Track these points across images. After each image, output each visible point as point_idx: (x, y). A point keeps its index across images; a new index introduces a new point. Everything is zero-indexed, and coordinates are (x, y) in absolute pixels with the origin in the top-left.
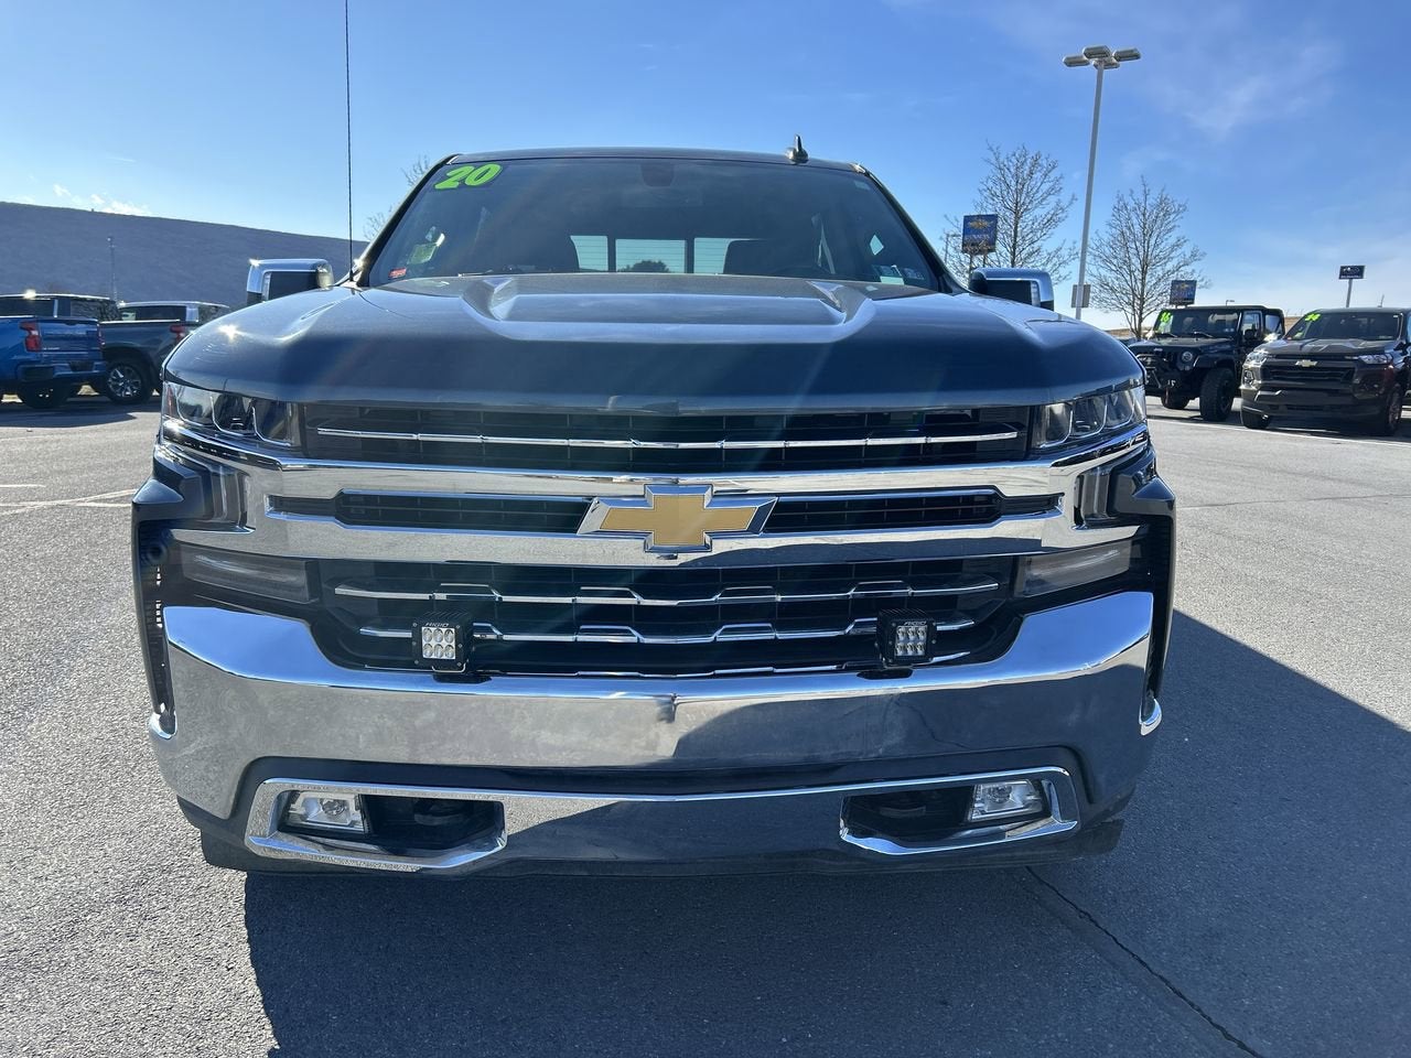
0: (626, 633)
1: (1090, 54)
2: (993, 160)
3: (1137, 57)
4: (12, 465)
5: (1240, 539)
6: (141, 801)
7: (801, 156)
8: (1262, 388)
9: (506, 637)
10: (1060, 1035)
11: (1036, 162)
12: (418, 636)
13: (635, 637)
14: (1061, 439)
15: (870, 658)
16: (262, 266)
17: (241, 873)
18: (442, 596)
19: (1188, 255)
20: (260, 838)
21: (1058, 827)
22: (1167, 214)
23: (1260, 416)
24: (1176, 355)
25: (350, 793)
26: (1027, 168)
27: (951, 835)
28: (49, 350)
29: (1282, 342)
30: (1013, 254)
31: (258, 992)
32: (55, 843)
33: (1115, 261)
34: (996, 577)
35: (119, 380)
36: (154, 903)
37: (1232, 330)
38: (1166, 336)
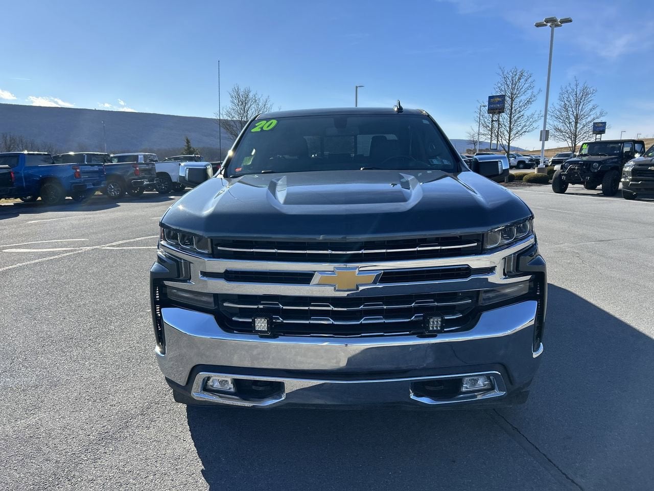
0: (328, 320)
1: (547, 21)
2: (501, 73)
3: (571, 21)
4: (74, 230)
5: (612, 258)
6: (144, 376)
7: (400, 109)
8: (632, 180)
9: (284, 321)
10: (499, 475)
11: (522, 75)
12: (254, 322)
13: (331, 322)
14: (496, 243)
15: (420, 330)
16: (185, 166)
17: (185, 405)
18: (261, 307)
19: (598, 114)
20: (197, 394)
21: (498, 394)
22: (587, 94)
23: (631, 194)
24: (590, 164)
25: (229, 378)
26: (517, 77)
27: (455, 396)
28: (84, 177)
29: (642, 158)
30: (510, 118)
31: (195, 449)
32: (116, 392)
33: (562, 118)
34: (470, 298)
35: (112, 189)
36: (154, 415)
37: (618, 152)
38: (585, 155)
